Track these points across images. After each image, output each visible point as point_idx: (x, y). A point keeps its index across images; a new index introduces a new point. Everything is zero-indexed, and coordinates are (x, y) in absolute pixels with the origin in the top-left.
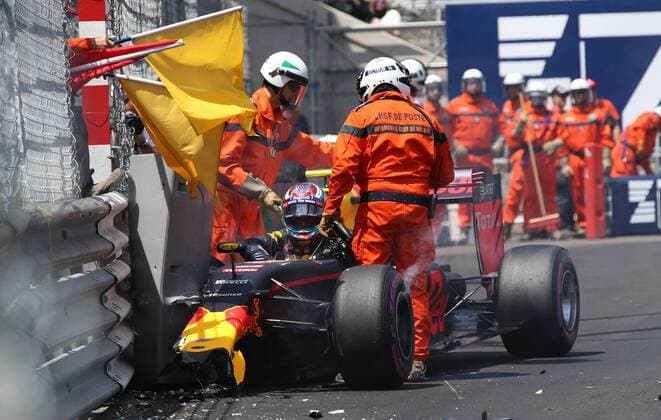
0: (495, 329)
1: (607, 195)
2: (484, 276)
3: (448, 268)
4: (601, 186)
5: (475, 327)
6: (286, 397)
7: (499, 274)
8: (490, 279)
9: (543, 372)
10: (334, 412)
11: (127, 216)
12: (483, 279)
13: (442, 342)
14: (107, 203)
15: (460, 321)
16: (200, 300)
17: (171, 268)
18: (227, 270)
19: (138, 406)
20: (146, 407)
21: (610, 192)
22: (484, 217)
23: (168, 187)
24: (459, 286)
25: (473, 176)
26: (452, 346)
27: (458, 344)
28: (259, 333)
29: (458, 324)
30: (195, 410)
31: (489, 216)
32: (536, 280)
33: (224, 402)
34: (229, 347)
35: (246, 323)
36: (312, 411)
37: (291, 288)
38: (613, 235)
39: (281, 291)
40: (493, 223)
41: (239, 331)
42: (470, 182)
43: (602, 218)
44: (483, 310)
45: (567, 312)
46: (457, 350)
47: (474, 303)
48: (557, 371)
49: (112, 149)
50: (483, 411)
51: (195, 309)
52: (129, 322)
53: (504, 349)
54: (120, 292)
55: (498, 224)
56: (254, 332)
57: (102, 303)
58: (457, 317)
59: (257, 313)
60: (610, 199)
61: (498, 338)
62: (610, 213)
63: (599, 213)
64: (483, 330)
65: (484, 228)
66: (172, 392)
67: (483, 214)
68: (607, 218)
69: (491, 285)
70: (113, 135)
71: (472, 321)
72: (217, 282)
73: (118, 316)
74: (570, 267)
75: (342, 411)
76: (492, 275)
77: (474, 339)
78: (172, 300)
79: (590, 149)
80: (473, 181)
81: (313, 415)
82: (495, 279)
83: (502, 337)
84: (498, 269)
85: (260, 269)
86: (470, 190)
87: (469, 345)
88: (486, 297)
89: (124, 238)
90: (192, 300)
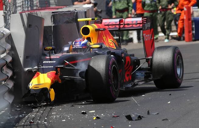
0: (151, 78)
1: (193, 25)
2: (147, 58)
3: (133, 55)
4: (190, 22)
5: (143, 78)
6: (72, 106)
7: (152, 57)
8: (149, 59)
9: (170, 95)
10: (91, 112)
11: (10, 37)
12: (147, 59)
13: (130, 84)
14: (2, 33)
15: (138, 76)
16: (37, 69)
17: (26, 57)
18: (47, 58)
19: (16, 110)
20: (19, 111)
21: (194, 24)
22: (146, 36)
23: (25, 25)
24: (138, 62)
25: (142, 20)
26: (135, 85)
27: (137, 84)
28: (60, 82)
29: (137, 77)
30: (38, 112)
31: (148, 35)
32: (167, 61)
33: (48, 108)
34: (48, 87)
35: (55, 78)
36: (82, 111)
37: (72, 64)
38: (195, 40)
39: (68, 65)
40: (150, 38)
41: (52, 81)
42: (141, 22)
43: (191, 34)
44: (147, 71)
45: (179, 72)
46: (137, 86)
47: (143, 68)
48: (176, 94)
49: (4, 12)
50: (148, 110)
51: (35, 72)
52: (12, 78)
53: (154, 86)
54: (8, 67)
55: (152, 38)
56: (58, 81)
57: (2, 71)
58: (137, 74)
59: (59, 74)
60: (194, 26)
61: (153, 82)
62: (194, 32)
63: (189, 32)
64: (147, 79)
65: (147, 40)
66: (29, 105)
67: (146, 34)
68: (193, 34)
69: (150, 62)
70: (4, 7)
71: (143, 75)
72: (44, 62)
73: (8, 76)
74: (179, 54)
75: (94, 111)
76: (150, 57)
77: (143, 82)
78: (26, 69)
79: (186, 7)
80: (142, 22)
81: (83, 113)
82: (151, 59)
83: (154, 81)
84: (152, 55)
85: (60, 57)
86: (141, 25)
87: (141, 85)
88: (148, 66)
89: (9, 46)
90: (34, 69)
